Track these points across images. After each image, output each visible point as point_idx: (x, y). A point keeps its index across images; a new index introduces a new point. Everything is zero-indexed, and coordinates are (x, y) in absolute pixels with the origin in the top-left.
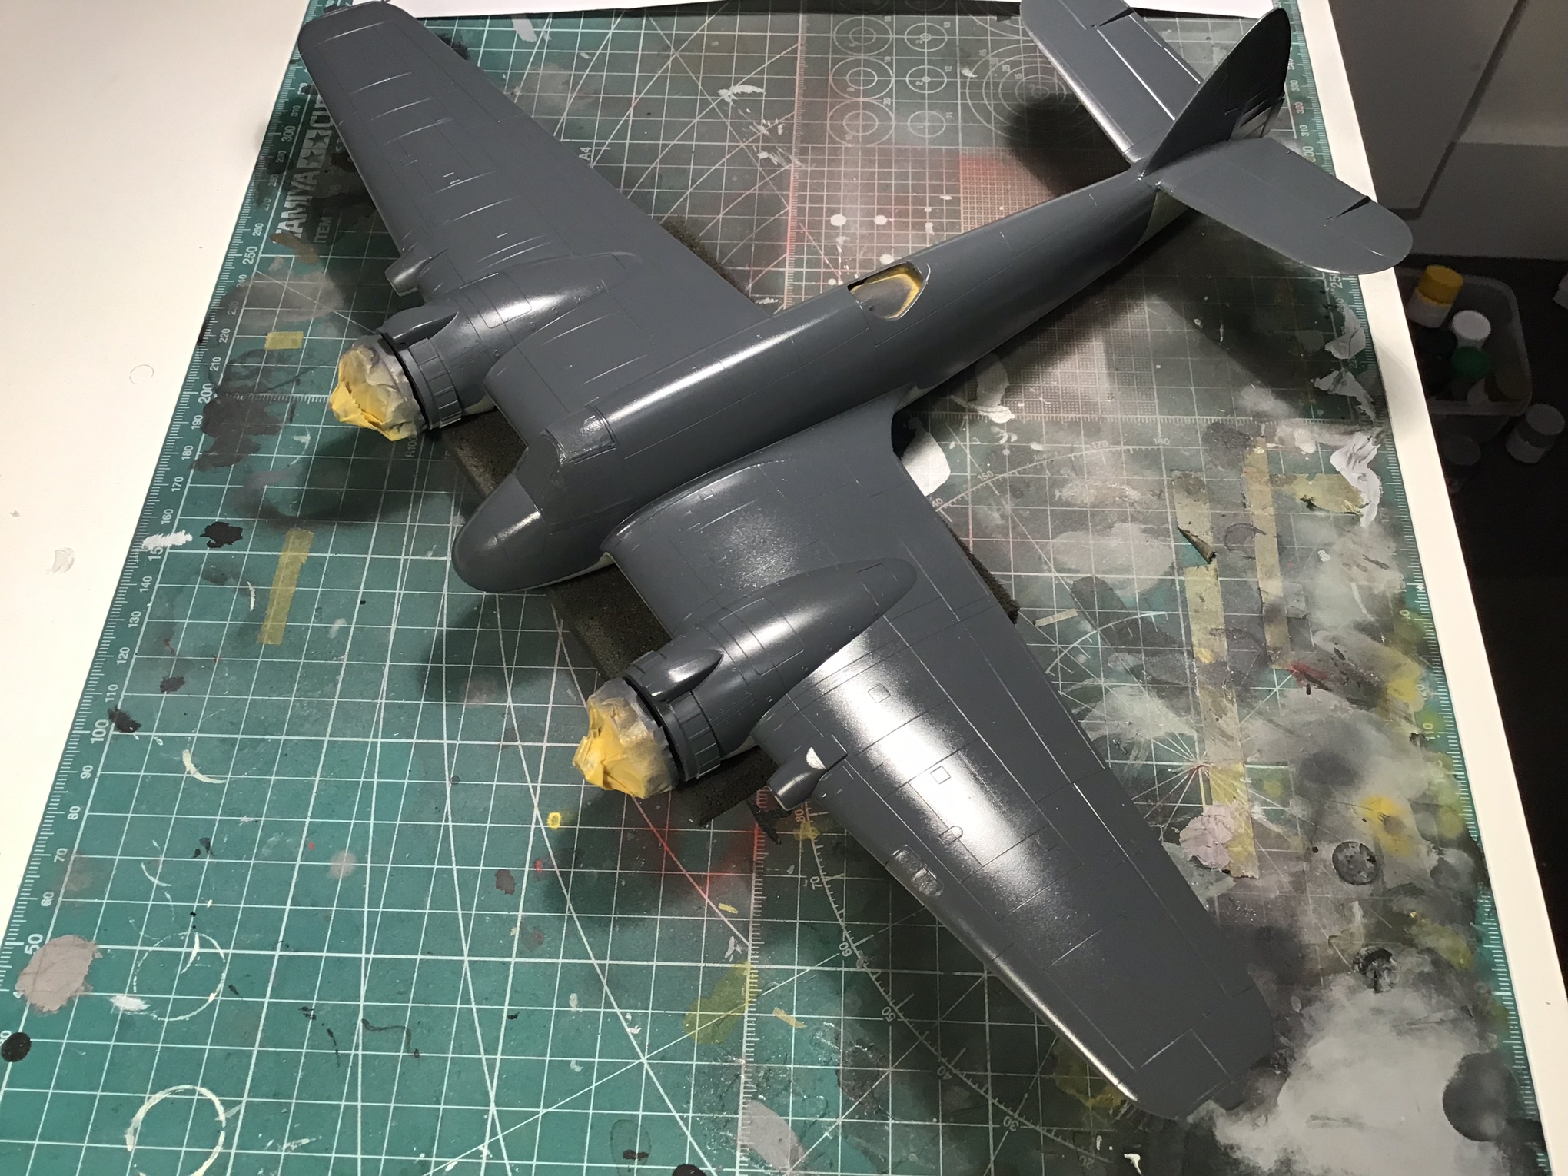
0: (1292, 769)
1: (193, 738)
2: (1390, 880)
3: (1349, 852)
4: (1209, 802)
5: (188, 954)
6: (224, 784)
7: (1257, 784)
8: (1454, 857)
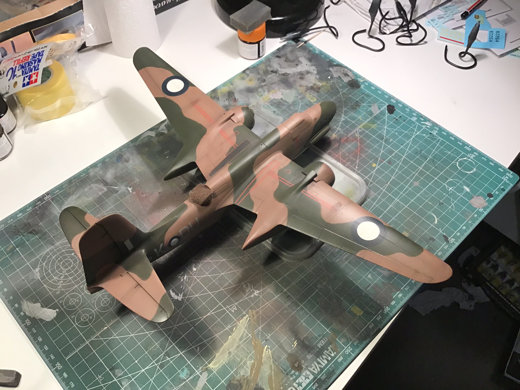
0: (254, 94)
1: (433, 225)
2: (260, 76)
3: (260, 82)
4: (271, 99)
5: (452, 189)
6: (431, 212)
7: (262, 95)
8: (248, 72)
